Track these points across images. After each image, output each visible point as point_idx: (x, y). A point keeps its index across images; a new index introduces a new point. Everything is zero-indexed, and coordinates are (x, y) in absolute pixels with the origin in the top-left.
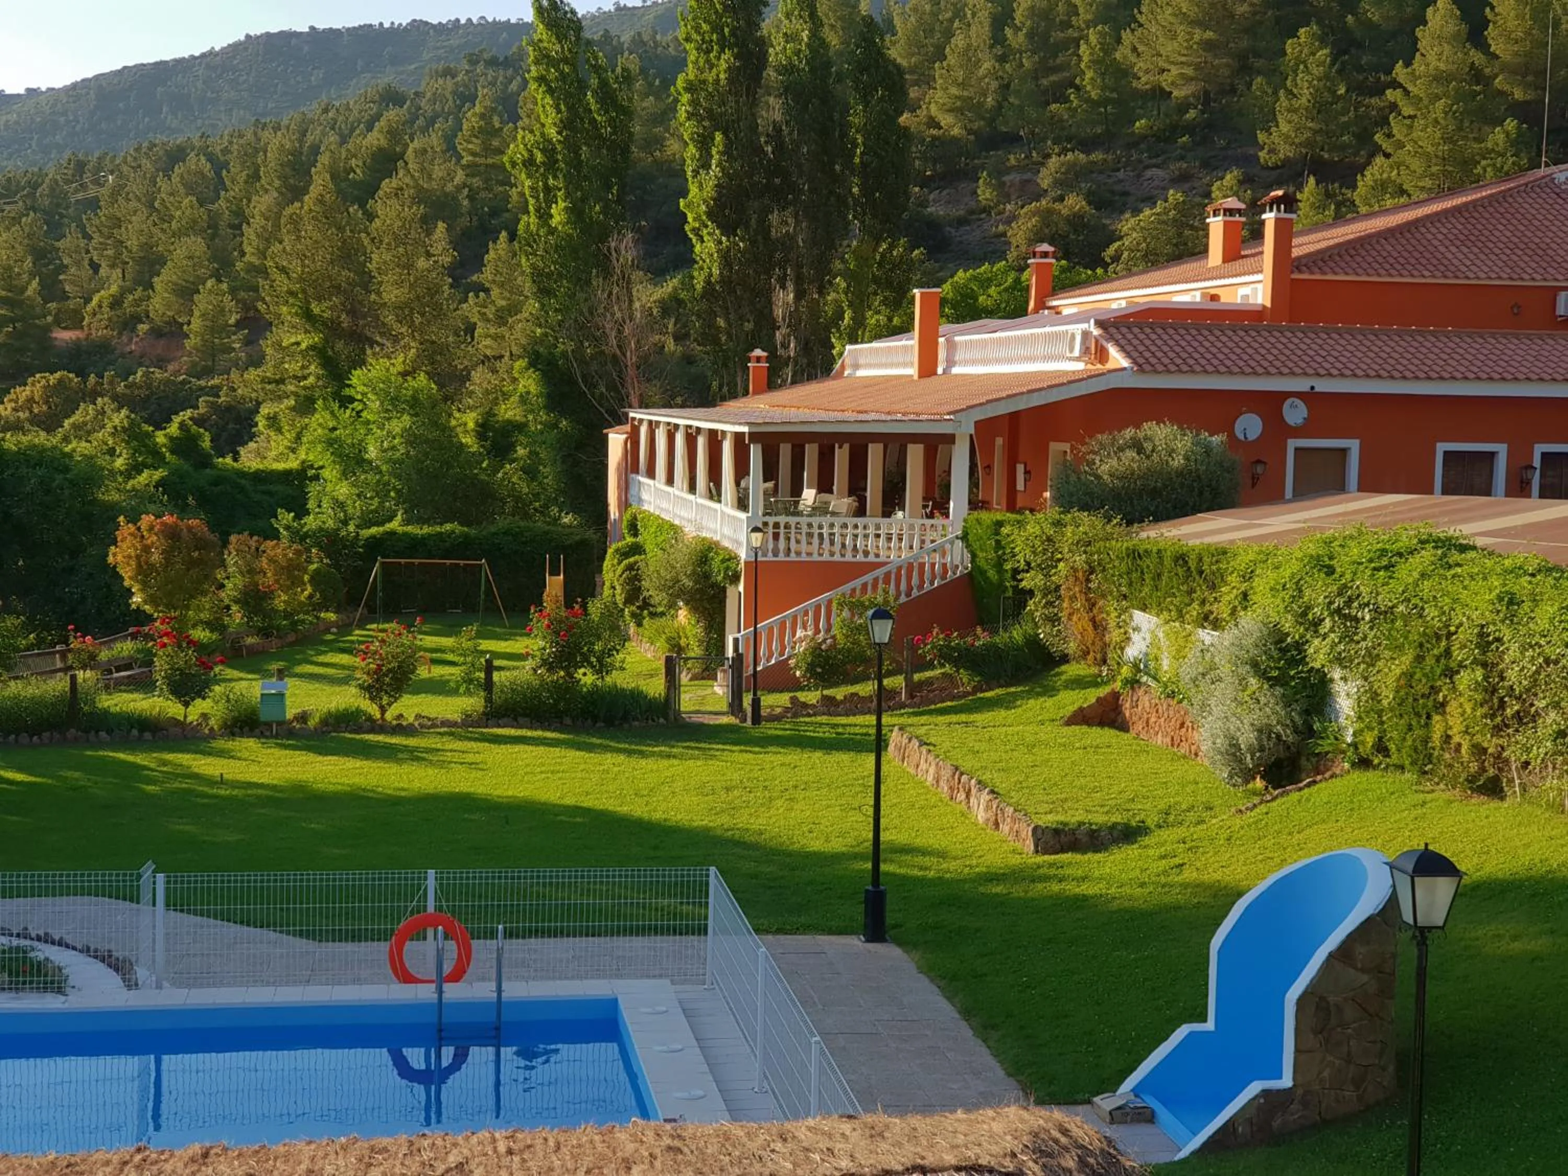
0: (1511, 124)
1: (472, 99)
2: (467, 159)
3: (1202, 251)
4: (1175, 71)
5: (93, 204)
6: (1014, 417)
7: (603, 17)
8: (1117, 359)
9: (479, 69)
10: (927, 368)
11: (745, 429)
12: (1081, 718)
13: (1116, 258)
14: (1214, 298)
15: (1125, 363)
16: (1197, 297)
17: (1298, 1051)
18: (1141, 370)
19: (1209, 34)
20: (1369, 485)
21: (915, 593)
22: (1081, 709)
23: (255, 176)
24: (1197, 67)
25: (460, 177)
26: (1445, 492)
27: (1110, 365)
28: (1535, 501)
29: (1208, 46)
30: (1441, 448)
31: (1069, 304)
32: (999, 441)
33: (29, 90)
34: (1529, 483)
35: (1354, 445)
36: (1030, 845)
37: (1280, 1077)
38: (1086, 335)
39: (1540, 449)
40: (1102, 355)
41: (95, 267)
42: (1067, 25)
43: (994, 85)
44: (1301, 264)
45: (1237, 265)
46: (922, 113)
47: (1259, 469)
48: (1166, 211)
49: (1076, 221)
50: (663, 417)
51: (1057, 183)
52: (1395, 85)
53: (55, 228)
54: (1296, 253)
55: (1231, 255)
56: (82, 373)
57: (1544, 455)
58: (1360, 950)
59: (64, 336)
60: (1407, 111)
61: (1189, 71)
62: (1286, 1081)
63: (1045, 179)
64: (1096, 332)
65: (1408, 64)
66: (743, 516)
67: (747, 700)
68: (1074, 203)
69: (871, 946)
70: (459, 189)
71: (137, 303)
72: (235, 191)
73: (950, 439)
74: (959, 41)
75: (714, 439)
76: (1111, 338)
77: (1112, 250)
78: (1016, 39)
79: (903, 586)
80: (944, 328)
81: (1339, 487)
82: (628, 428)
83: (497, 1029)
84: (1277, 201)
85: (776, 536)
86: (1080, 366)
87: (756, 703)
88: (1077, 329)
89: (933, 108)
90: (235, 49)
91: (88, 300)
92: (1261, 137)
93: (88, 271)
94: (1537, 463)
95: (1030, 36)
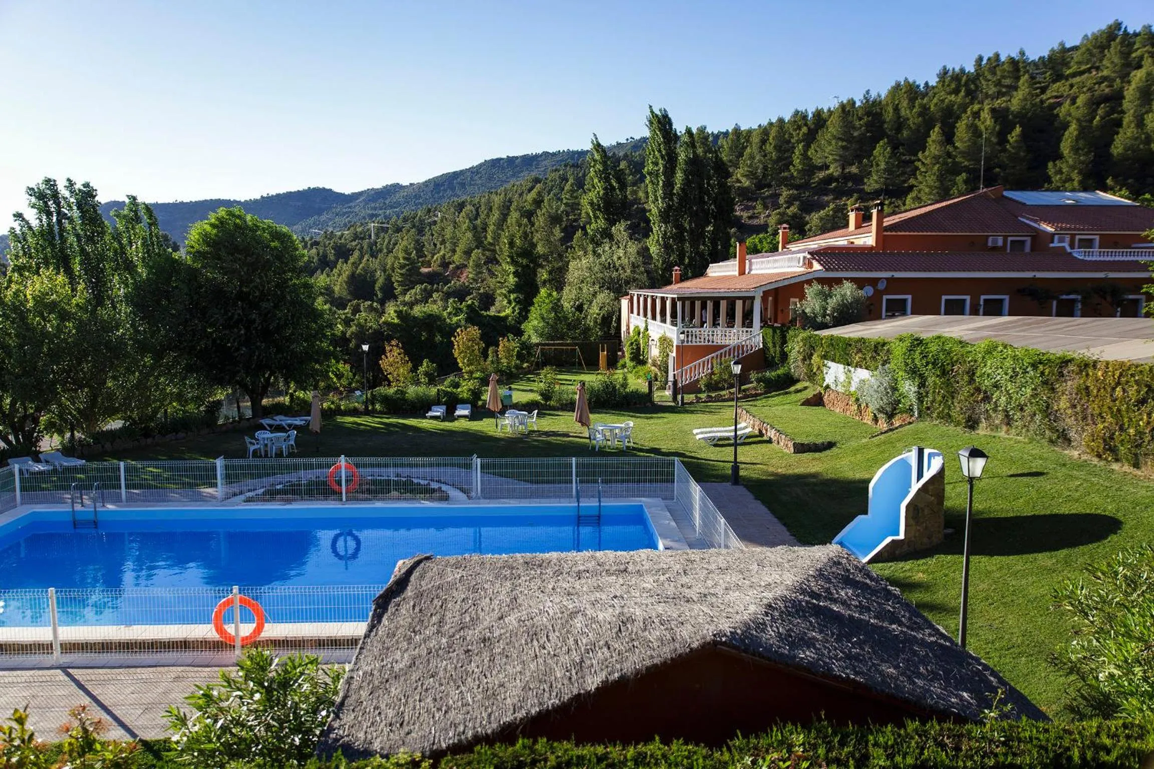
0: (964, 175)
1: (567, 181)
2: (565, 201)
3: (846, 225)
4: (831, 157)
5: (435, 223)
6: (776, 289)
7: (612, 148)
8: (817, 266)
9: (568, 168)
10: (742, 272)
11: (675, 296)
12: (807, 403)
13: (810, 230)
14: (852, 243)
15: (820, 268)
16: (845, 243)
17: (906, 526)
18: (827, 270)
19: (844, 144)
20: (916, 312)
21: (740, 356)
22: (808, 399)
23: (491, 209)
24: (841, 156)
25: (563, 207)
26: (945, 314)
27: (814, 269)
28: (981, 317)
29: (843, 148)
30: (944, 298)
31: (793, 247)
32: (770, 298)
33: (411, 184)
34: (979, 310)
35: (909, 297)
36: (792, 450)
37: (898, 535)
38: (804, 258)
39: (983, 297)
40: (810, 265)
41: (435, 245)
42: (789, 142)
43: (761, 166)
44: (888, 229)
45: (861, 230)
46: (734, 177)
47: (872, 307)
48: (829, 211)
49: (794, 216)
50: (643, 292)
51: (786, 202)
52: (919, 160)
53: (421, 232)
54: (885, 224)
55: (858, 226)
56: (432, 284)
57: (985, 300)
58: (931, 487)
59: (424, 270)
60: (923, 170)
61: (837, 158)
62: (902, 536)
63: (781, 200)
64: (809, 256)
65: (923, 152)
66: (675, 328)
67: (679, 397)
68: (793, 210)
69: (734, 487)
70: (562, 212)
71: (450, 257)
72: (483, 216)
73: (753, 298)
74: (748, 150)
75: (663, 300)
76: (814, 258)
77: (808, 226)
78: (769, 148)
79: (736, 354)
80: (748, 257)
81: (904, 313)
82: (629, 297)
83: (599, 517)
84: (877, 205)
85: (688, 336)
86: (802, 269)
87: (682, 398)
88: (801, 255)
89: (739, 175)
90: (481, 165)
91: (433, 257)
92: (866, 180)
93: (432, 247)
94: (982, 303)
95: (775, 147)
